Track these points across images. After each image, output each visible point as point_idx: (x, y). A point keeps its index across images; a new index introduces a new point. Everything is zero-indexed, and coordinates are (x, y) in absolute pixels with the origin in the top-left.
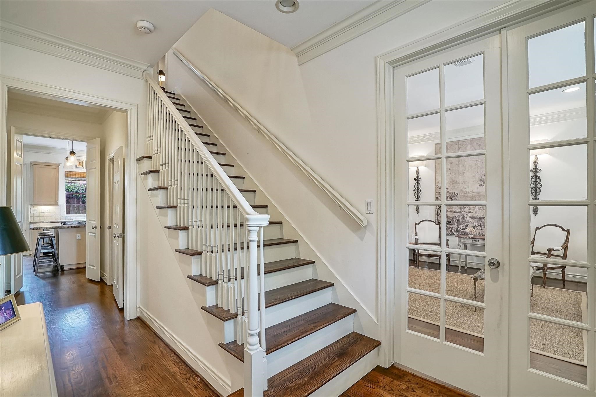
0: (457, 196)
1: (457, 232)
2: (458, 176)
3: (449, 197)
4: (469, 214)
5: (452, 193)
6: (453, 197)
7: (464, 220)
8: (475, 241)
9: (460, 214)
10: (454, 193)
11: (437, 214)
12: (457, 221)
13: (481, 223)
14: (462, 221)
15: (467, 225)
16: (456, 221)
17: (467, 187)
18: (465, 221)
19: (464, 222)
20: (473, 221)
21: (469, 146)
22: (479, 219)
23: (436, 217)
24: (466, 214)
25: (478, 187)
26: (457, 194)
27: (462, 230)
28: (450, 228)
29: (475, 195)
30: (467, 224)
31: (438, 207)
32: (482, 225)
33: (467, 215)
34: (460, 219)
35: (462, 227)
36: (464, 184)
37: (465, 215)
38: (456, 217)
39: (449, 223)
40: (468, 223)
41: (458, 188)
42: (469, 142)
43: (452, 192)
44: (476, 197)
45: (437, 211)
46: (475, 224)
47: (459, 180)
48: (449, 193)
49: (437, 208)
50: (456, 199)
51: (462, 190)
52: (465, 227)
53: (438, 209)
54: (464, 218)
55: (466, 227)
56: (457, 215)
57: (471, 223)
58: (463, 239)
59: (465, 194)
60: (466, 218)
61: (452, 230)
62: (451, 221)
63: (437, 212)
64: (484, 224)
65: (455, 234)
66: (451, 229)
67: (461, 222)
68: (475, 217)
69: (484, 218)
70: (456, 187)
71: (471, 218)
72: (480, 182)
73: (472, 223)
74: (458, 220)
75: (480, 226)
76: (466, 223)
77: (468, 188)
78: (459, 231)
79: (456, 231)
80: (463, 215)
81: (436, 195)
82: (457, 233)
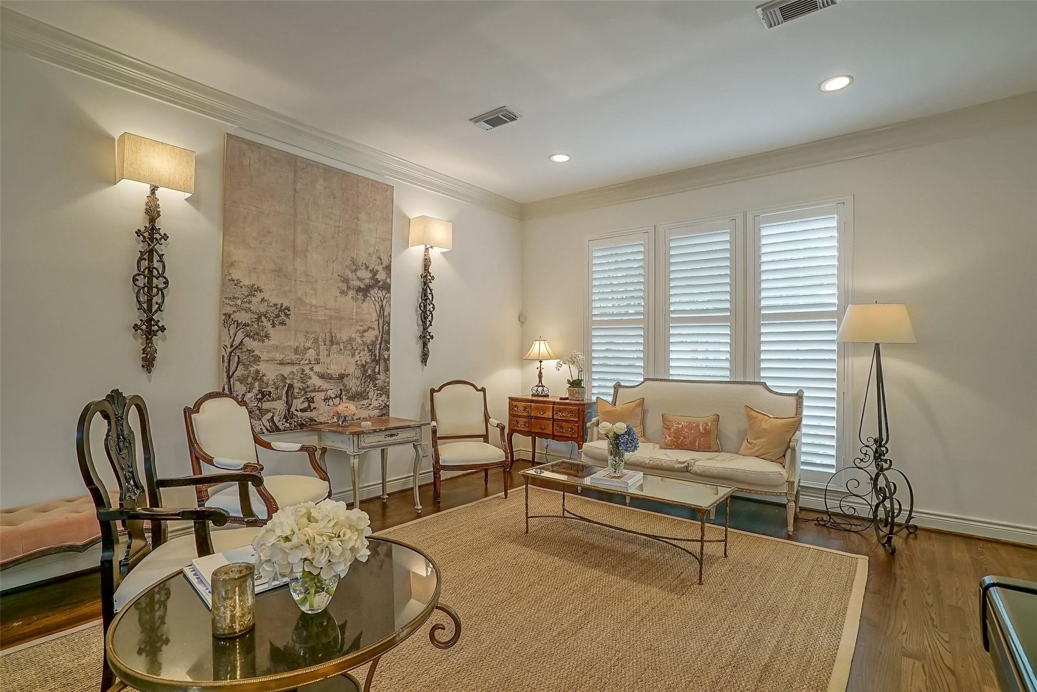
0: (287, 316)
1: (286, 422)
2: (291, 257)
3: (266, 317)
4: (317, 368)
5: (276, 305)
6: (278, 316)
7: (304, 386)
8: (392, 435)
9: (295, 369)
10: (279, 306)
11: (228, 372)
12: (286, 388)
13: (342, 388)
14: (300, 389)
15: (313, 398)
16: (283, 388)
17: (312, 292)
18: (308, 387)
19: (305, 390)
20: (325, 385)
21: (321, 181)
22: (337, 379)
23: (226, 380)
24: (311, 366)
25: (337, 297)
26: (289, 310)
27: (299, 414)
28: (268, 411)
29: (331, 318)
30: (313, 394)
31: (232, 346)
32: (343, 393)
33: (312, 369)
34: (295, 381)
35: (298, 404)
36: (307, 282)
37: (307, 371)
38: (286, 376)
39: (264, 396)
40: (314, 391)
41: (290, 292)
42: (321, 170)
43: (274, 300)
44: (332, 321)
45: (226, 361)
46: (331, 393)
47: (295, 269)
48: (266, 304)
49: (229, 350)
50: (285, 325)
51: (301, 300)
52: (306, 405)
53: (231, 353)
54: (304, 378)
55: (309, 404)
56: (286, 371)
57: (320, 390)
58: (366, 436)
59: (308, 312)
60: (310, 378)
61: (272, 417)
62: (269, 389)
63: (226, 364)
64: (347, 391)
65: (281, 427)
66: (269, 415)
67: (296, 390)
68: (329, 374)
69: (347, 377)
70: (287, 289)
71: (322, 376)
72: (341, 284)
73: (322, 391)
74: (291, 387)
75: (340, 397)
76: (310, 392)
77: (316, 295)
78: (292, 418)
79: (285, 417)
80: (303, 370)
81: (222, 304)
82: (288, 425)
